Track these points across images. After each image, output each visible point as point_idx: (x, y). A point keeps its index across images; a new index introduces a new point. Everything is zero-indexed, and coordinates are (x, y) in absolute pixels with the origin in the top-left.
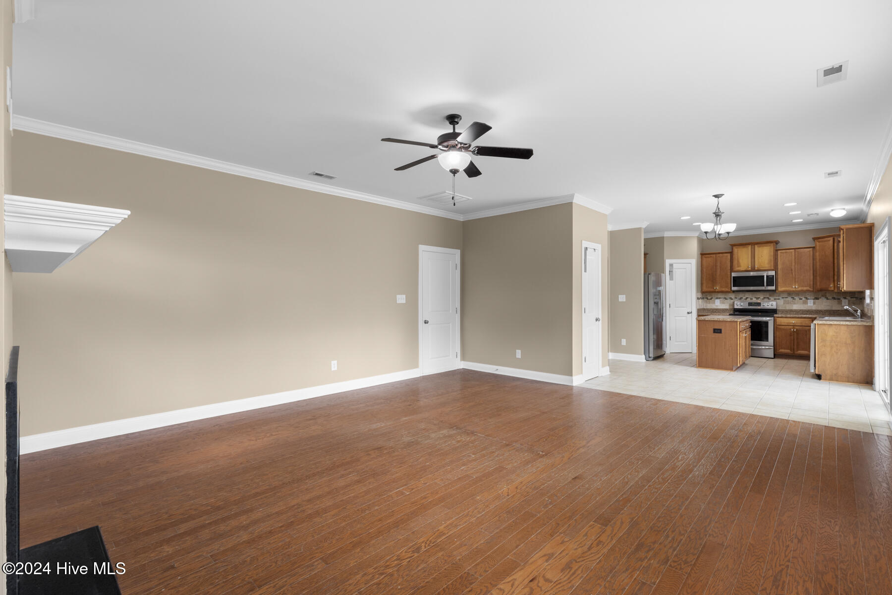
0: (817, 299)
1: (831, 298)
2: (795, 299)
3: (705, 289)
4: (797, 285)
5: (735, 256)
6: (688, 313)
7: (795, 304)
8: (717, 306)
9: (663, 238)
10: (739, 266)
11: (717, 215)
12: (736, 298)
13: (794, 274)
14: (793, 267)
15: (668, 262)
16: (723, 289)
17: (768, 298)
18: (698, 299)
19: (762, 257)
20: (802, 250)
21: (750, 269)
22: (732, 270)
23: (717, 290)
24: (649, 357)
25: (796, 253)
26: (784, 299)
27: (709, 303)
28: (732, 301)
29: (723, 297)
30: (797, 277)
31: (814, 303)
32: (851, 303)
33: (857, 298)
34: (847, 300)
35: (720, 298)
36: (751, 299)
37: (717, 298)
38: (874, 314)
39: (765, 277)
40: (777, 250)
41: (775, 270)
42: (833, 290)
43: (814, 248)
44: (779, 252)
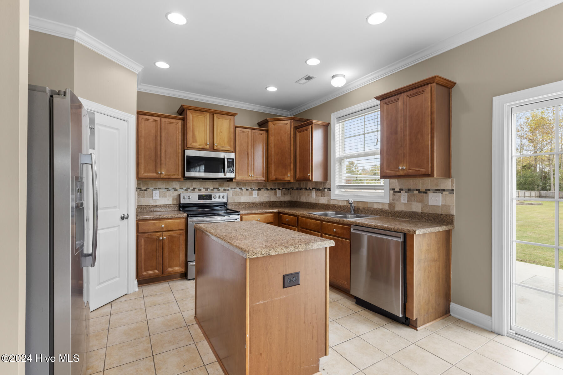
0: (259, 189)
1: (269, 188)
2: (242, 190)
5: (190, 125)
6: (122, 218)
7: (242, 195)
8: (155, 201)
9: (72, 42)
10: (195, 141)
12: (182, 189)
13: (250, 159)
16: (170, 175)
17: (217, 188)
19: (221, 132)
20: (256, 131)
21: (208, 147)
22: (185, 147)
23: (162, 176)
25: (252, 134)
26: (234, 190)
27: (144, 197)
28: (177, 193)
29: (164, 186)
31: (258, 195)
32: (283, 194)
33: (286, 188)
34: (280, 191)
35: (160, 189)
36: (200, 190)
37: (156, 189)
38: (455, 214)
39: (226, 160)
40: (236, 127)
41: (235, 152)
42: (289, 180)
43: (267, 131)
44: (237, 129)
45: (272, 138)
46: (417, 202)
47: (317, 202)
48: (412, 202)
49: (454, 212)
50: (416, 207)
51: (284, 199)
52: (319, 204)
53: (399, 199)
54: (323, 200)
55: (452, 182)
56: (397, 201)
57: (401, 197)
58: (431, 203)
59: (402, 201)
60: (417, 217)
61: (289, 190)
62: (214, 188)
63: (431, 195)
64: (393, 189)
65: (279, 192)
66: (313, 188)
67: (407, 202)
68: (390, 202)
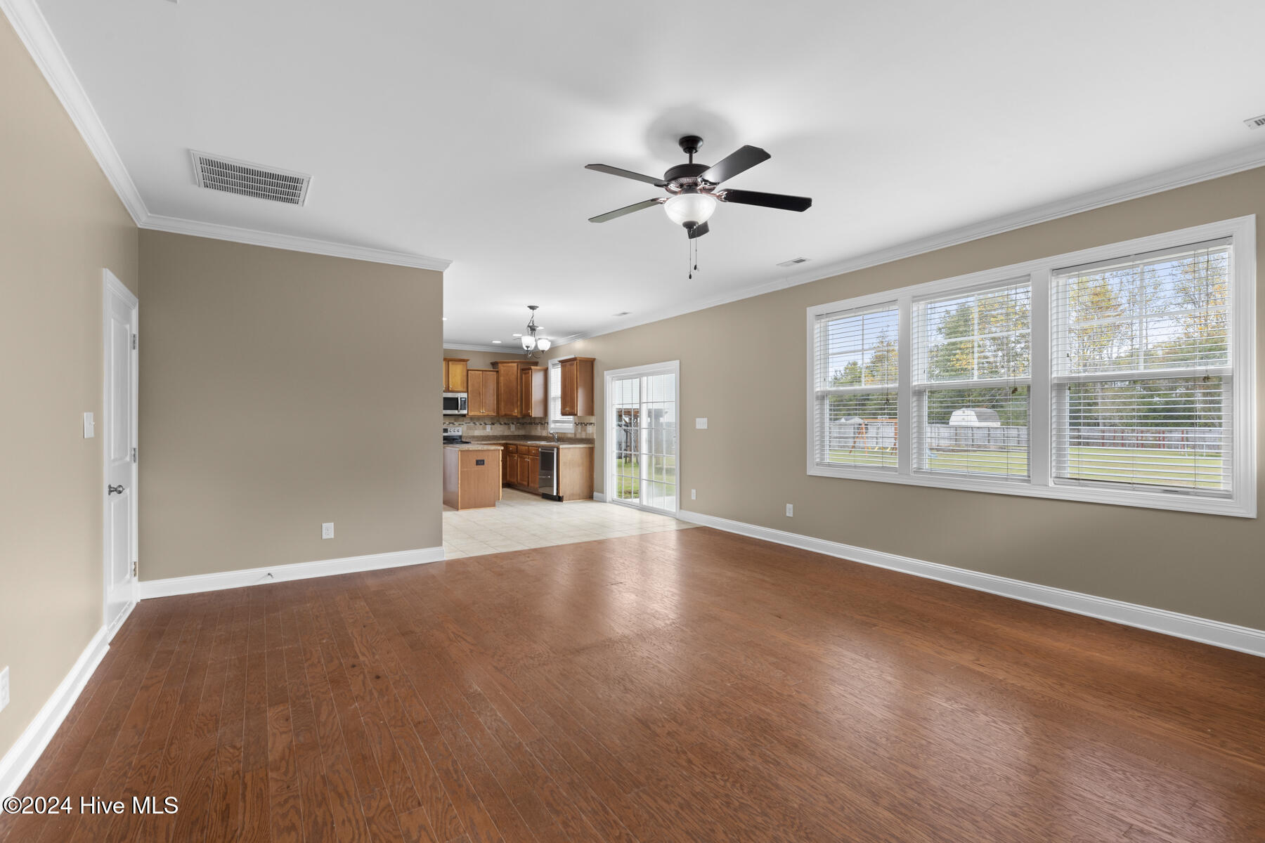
0: (493, 424)
1: (503, 424)
2: (476, 425)
4: (483, 410)
7: (476, 429)
11: (532, 329)
13: (481, 397)
14: (481, 390)
19: (455, 376)
20: (487, 373)
25: (483, 376)
30: (484, 401)
31: (491, 429)
32: (518, 428)
33: (520, 423)
34: (514, 425)
38: (595, 437)
39: (459, 399)
40: (468, 370)
41: (467, 392)
42: (517, 417)
43: (497, 372)
44: (469, 372)
45: (502, 379)
47: (541, 434)
50: (583, 435)
51: (516, 433)
54: (544, 434)
55: (594, 418)
57: (578, 429)
60: (582, 440)
61: (525, 424)
64: (576, 423)
66: (539, 423)
67: (580, 431)
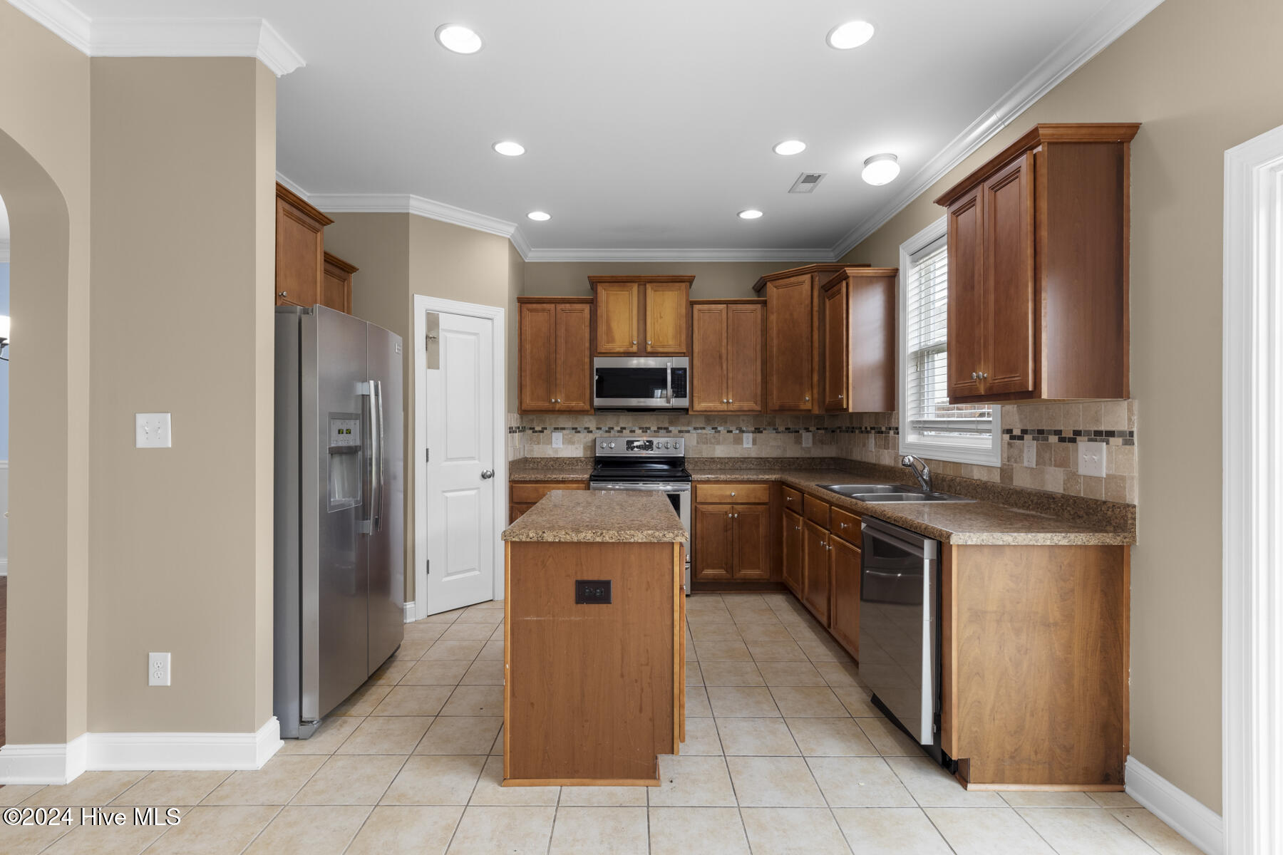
0: (757, 430)
1: (781, 429)
2: (719, 432)
3: (529, 403)
4: (730, 396)
5: (602, 310)
7: (718, 443)
8: (556, 451)
9: (405, 217)
10: (611, 339)
12: (600, 429)
13: (725, 367)
14: (724, 351)
15: (422, 305)
16: (573, 404)
17: (666, 429)
18: (511, 430)
19: (661, 317)
20: (740, 307)
21: (635, 349)
22: (594, 352)
23: (558, 407)
24: (302, 722)
25: (730, 314)
26: (699, 431)
27: (539, 443)
28: (590, 437)
29: (569, 425)
30: (730, 375)
31: (754, 442)
32: (818, 442)
33: (826, 429)
34: (810, 434)
35: (563, 429)
36: (633, 431)
37: (556, 429)
38: (1136, 503)
39: (669, 371)
40: (692, 303)
41: (689, 353)
42: (810, 410)
43: (764, 303)
44: (697, 307)
45: (773, 318)
46: (1055, 466)
47: (877, 462)
48: (1045, 465)
49: (1134, 497)
50: (1054, 482)
51: (818, 453)
52: (879, 465)
53: (1020, 457)
54: (886, 459)
55: (1130, 410)
56: (1016, 462)
57: (1023, 452)
58: (1083, 470)
59: (1026, 464)
60: (1052, 506)
61: (833, 431)
62: (658, 428)
63: (1083, 444)
64: (1009, 431)
65: (807, 438)
66: (872, 428)
67: (1034, 467)
68: (1003, 465)
